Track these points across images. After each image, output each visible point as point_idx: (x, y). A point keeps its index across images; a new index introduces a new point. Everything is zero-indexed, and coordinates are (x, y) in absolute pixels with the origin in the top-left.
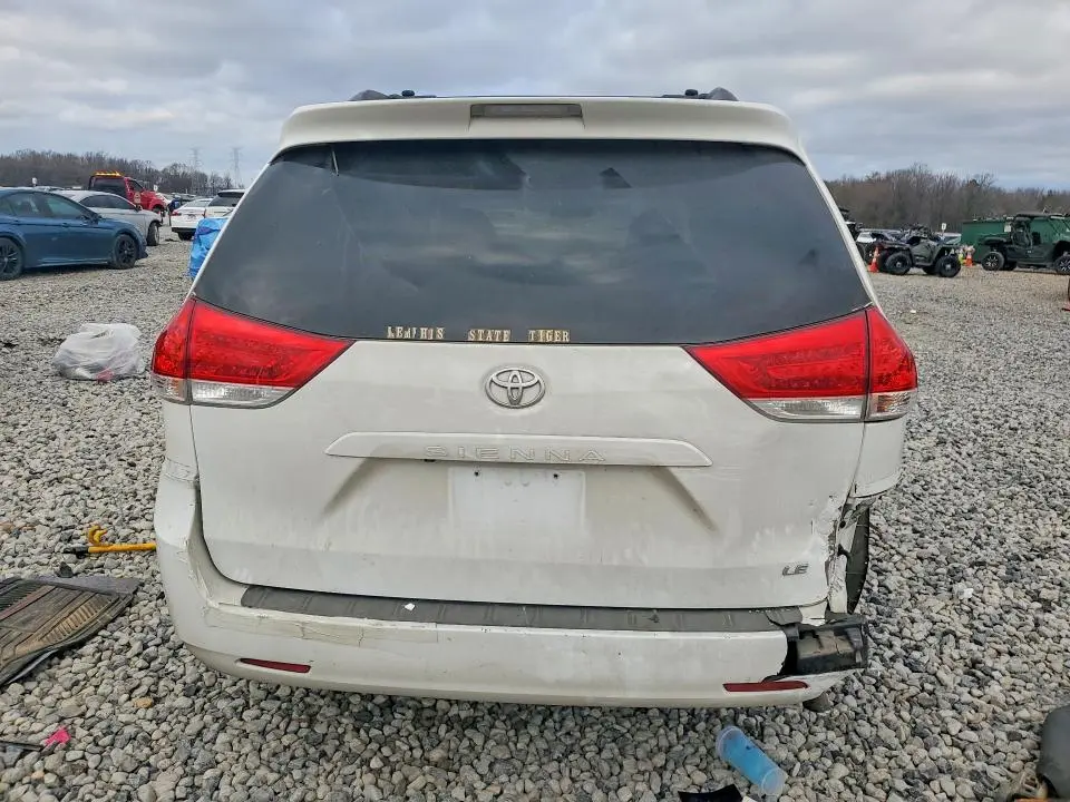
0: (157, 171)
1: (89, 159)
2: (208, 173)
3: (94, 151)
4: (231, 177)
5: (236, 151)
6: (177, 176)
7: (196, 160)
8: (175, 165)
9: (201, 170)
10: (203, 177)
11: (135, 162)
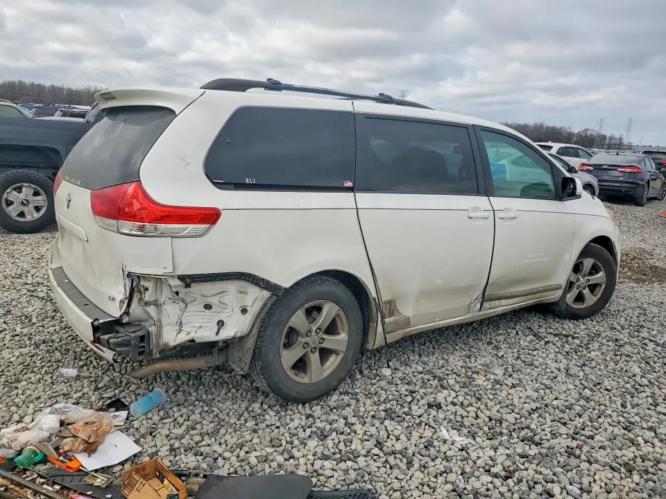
0: (573, 134)
1: (535, 126)
2: (608, 135)
3: (539, 122)
4: (624, 137)
5: (631, 120)
6: (586, 136)
7: (601, 126)
8: (587, 130)
9: (603, 132)
10: (604, 137)
11: (561, 129)
